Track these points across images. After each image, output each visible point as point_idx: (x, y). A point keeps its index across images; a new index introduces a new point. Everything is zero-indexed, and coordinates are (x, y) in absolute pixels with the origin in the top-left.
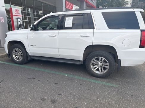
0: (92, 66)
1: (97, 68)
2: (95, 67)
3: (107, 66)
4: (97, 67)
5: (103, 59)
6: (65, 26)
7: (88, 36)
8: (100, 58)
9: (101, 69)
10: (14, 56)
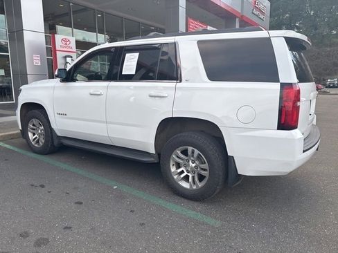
0: (173, 169)
1: (186, 173)
2: (179, 170)
3: (205, 170)
4: (185, 171)
5: (197, 152)
6: (123, 73)
7: (163, 97)
8: (190, 149)
9: (193, 177)
10: (30, 135)
